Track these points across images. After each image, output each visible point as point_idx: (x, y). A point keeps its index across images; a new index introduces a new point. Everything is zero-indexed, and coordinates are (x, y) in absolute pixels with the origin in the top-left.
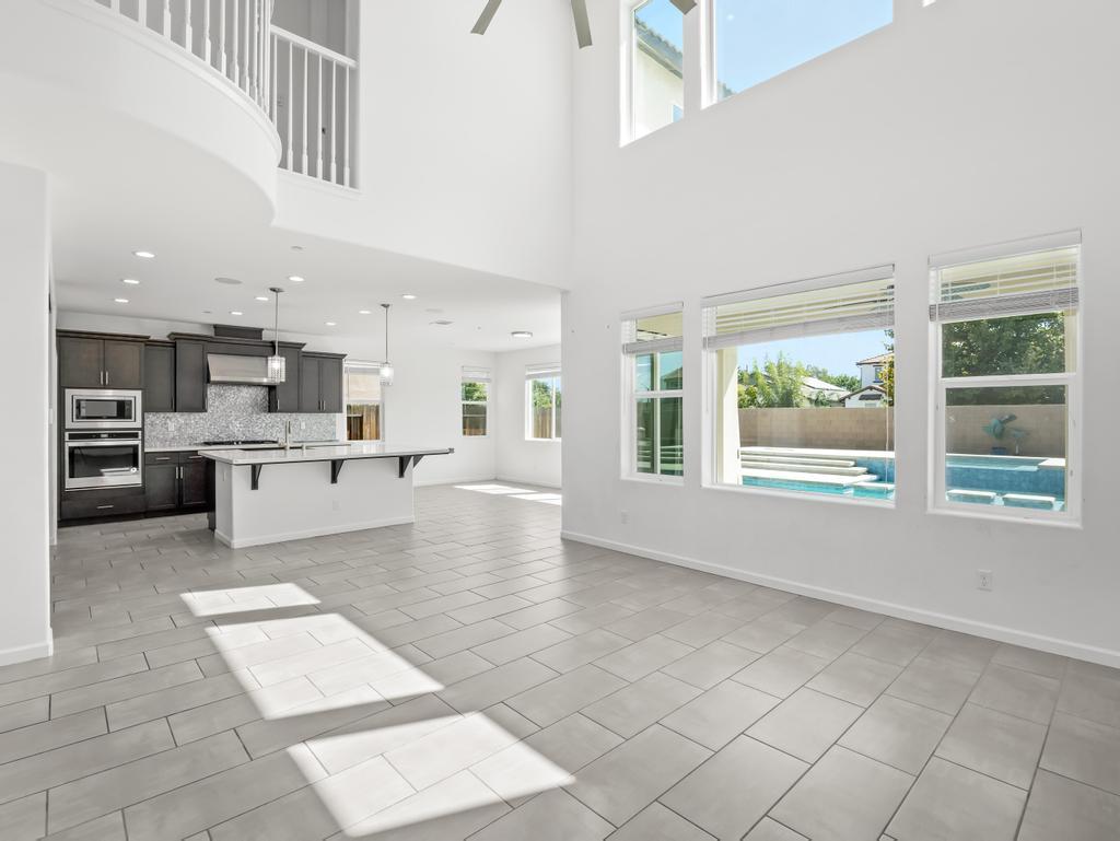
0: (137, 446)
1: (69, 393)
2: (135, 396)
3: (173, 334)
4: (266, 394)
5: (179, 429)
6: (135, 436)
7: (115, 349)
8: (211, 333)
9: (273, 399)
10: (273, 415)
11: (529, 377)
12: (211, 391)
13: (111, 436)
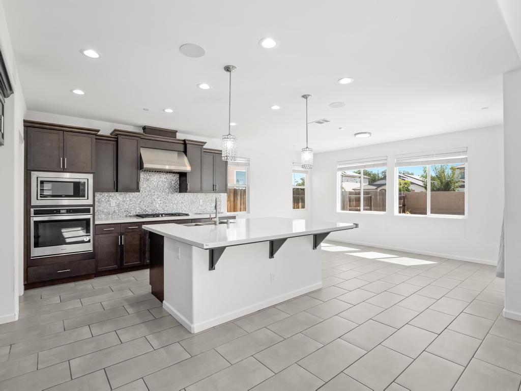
0: (89, 219)
1: (34, 175)
2: (87, 179)
3: (115, 130)
4: (178, 179)
5: (118, 205)
6: (88, 211)
7: (71, 139)
8: (141, 131)
9: (182, 182)
10: (182, 194)
11: (340, 169)
12: (143, 176)
13: (69, 211)
